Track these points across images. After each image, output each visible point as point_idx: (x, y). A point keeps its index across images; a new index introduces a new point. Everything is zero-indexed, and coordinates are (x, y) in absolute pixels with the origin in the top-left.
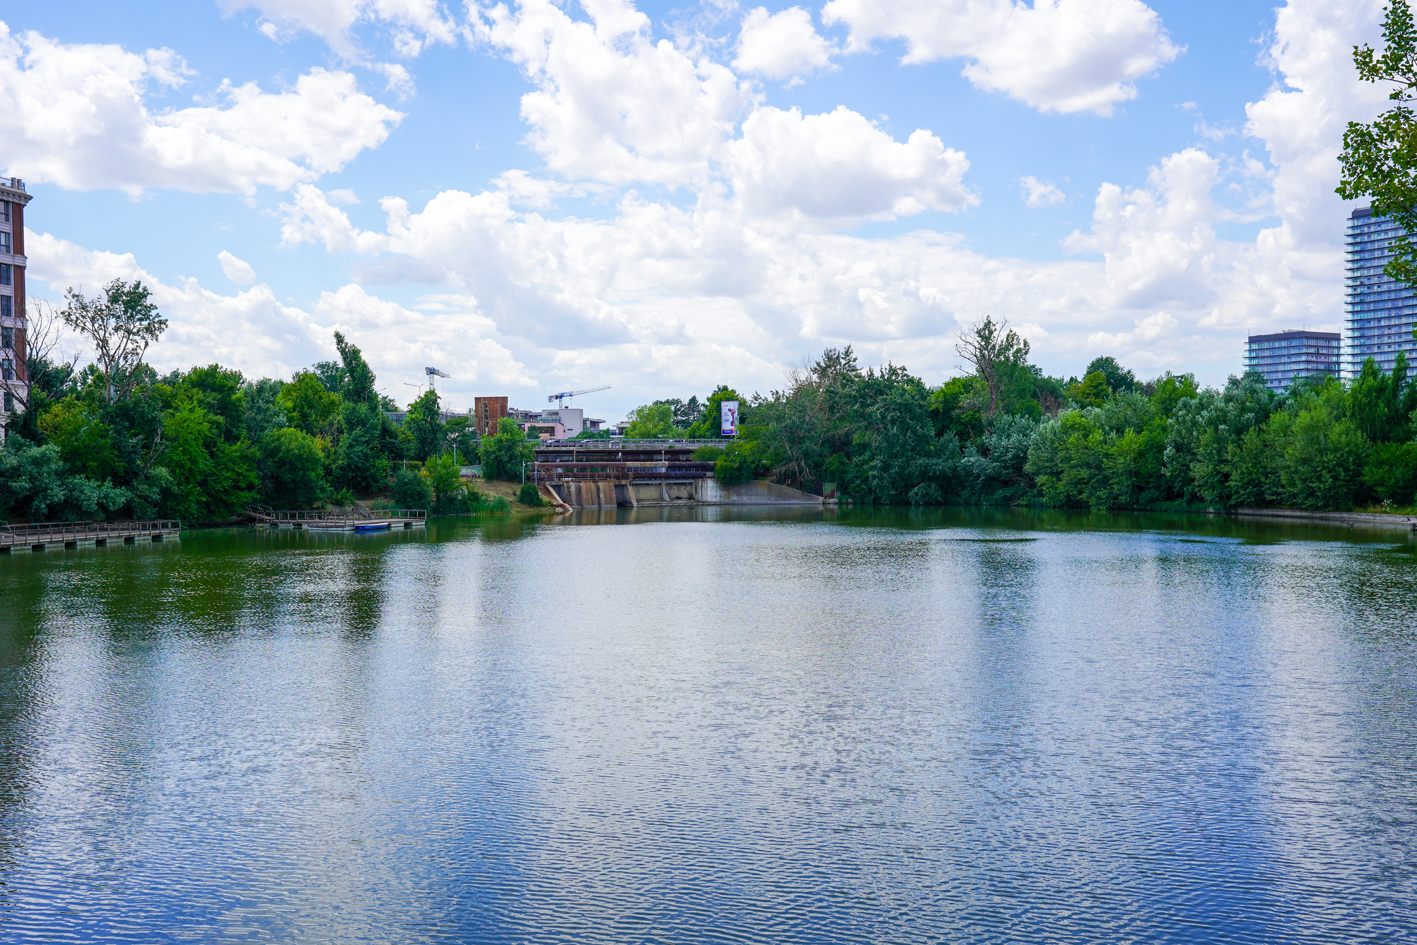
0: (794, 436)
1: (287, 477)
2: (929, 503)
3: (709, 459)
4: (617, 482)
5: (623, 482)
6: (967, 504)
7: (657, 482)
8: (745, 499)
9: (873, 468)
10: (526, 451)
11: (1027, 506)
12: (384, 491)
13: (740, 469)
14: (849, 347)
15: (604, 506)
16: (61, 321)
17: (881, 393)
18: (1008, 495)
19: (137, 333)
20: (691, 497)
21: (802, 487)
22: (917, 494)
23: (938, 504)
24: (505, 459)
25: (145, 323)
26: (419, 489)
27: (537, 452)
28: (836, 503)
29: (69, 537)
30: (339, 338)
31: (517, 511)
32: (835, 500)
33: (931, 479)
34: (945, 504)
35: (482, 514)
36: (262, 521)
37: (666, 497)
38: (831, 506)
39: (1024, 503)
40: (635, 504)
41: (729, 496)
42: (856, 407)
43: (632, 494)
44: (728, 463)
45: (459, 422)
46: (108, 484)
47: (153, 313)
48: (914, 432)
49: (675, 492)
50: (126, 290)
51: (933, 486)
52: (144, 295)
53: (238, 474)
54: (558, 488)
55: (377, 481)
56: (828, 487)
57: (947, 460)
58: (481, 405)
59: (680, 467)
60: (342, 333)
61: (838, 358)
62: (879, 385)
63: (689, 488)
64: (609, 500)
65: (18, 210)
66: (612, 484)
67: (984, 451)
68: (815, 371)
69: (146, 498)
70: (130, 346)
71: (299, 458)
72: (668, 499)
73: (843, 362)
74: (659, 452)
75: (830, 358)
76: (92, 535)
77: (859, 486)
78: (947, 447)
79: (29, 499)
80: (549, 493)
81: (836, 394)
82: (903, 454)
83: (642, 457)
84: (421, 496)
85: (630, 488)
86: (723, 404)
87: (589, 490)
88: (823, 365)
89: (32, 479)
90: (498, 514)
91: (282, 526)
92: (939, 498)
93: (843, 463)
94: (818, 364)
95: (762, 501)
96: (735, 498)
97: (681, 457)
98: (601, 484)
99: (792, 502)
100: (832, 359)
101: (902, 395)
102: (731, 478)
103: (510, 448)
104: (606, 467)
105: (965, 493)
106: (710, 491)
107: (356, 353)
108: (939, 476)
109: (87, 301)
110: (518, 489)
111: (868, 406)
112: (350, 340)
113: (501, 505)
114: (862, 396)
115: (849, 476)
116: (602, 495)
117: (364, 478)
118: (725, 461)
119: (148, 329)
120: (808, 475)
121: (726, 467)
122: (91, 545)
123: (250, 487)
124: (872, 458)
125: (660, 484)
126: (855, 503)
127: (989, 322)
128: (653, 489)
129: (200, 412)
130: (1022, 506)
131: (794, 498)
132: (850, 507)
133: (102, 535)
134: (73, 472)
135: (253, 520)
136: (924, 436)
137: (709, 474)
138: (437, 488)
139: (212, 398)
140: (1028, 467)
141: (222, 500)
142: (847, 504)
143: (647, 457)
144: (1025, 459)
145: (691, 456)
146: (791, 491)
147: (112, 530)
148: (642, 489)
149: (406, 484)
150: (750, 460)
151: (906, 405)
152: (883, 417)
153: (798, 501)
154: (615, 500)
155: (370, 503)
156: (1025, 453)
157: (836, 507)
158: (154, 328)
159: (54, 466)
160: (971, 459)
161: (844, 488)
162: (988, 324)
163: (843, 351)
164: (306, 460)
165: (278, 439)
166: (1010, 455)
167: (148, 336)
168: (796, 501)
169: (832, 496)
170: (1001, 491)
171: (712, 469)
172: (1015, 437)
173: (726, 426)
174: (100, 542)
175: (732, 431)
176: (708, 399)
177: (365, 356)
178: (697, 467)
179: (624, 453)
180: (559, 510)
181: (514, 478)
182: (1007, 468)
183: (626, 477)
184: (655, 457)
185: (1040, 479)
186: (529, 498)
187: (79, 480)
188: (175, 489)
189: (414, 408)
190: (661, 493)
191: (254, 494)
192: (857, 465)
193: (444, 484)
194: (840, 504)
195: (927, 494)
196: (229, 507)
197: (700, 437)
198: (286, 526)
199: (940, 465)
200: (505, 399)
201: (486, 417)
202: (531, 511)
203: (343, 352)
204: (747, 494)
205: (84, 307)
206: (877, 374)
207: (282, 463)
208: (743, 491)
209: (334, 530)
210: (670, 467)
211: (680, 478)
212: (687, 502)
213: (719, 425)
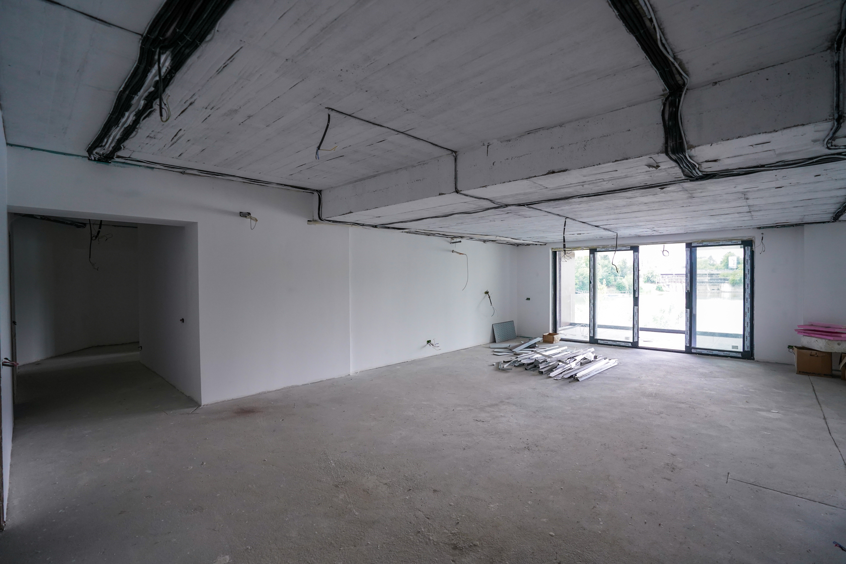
3: (727, 277)
10: (658, 274)
12: (612, 286)
24: (650, 276)
26: (623, 285)
27: (661, 274)
36: (580, 293)
41: (734, 289)
49: (713, 287)
54: (668, 285)
55: (610, 283)
59: (714, 279)
63: (718, 286)
72: (710, 290)
74: (706, 274)
80: (665, 287)
84: (624, 287)
97: (713, 276)
102: (735, 283)
103: (652, 273)
106: (726, 287)
110: (655, 286)
113: (650, 291)
118: (734, 277)
123: (577, 284)
125: (706, 285)
128: (703, 286)
135: (577, 293)
137: (726, 281)
145: (719, 276)
149: (620, 284)
155: (609, 289)
171: (728, 280)
173: (731, 265)
178: (721, 279)
181: (653, 282)
186: (659, 289)
190: (707, 288)
210: (710, 279)
211: (716, 283)
212: (717, 291)
213: (728, 265)
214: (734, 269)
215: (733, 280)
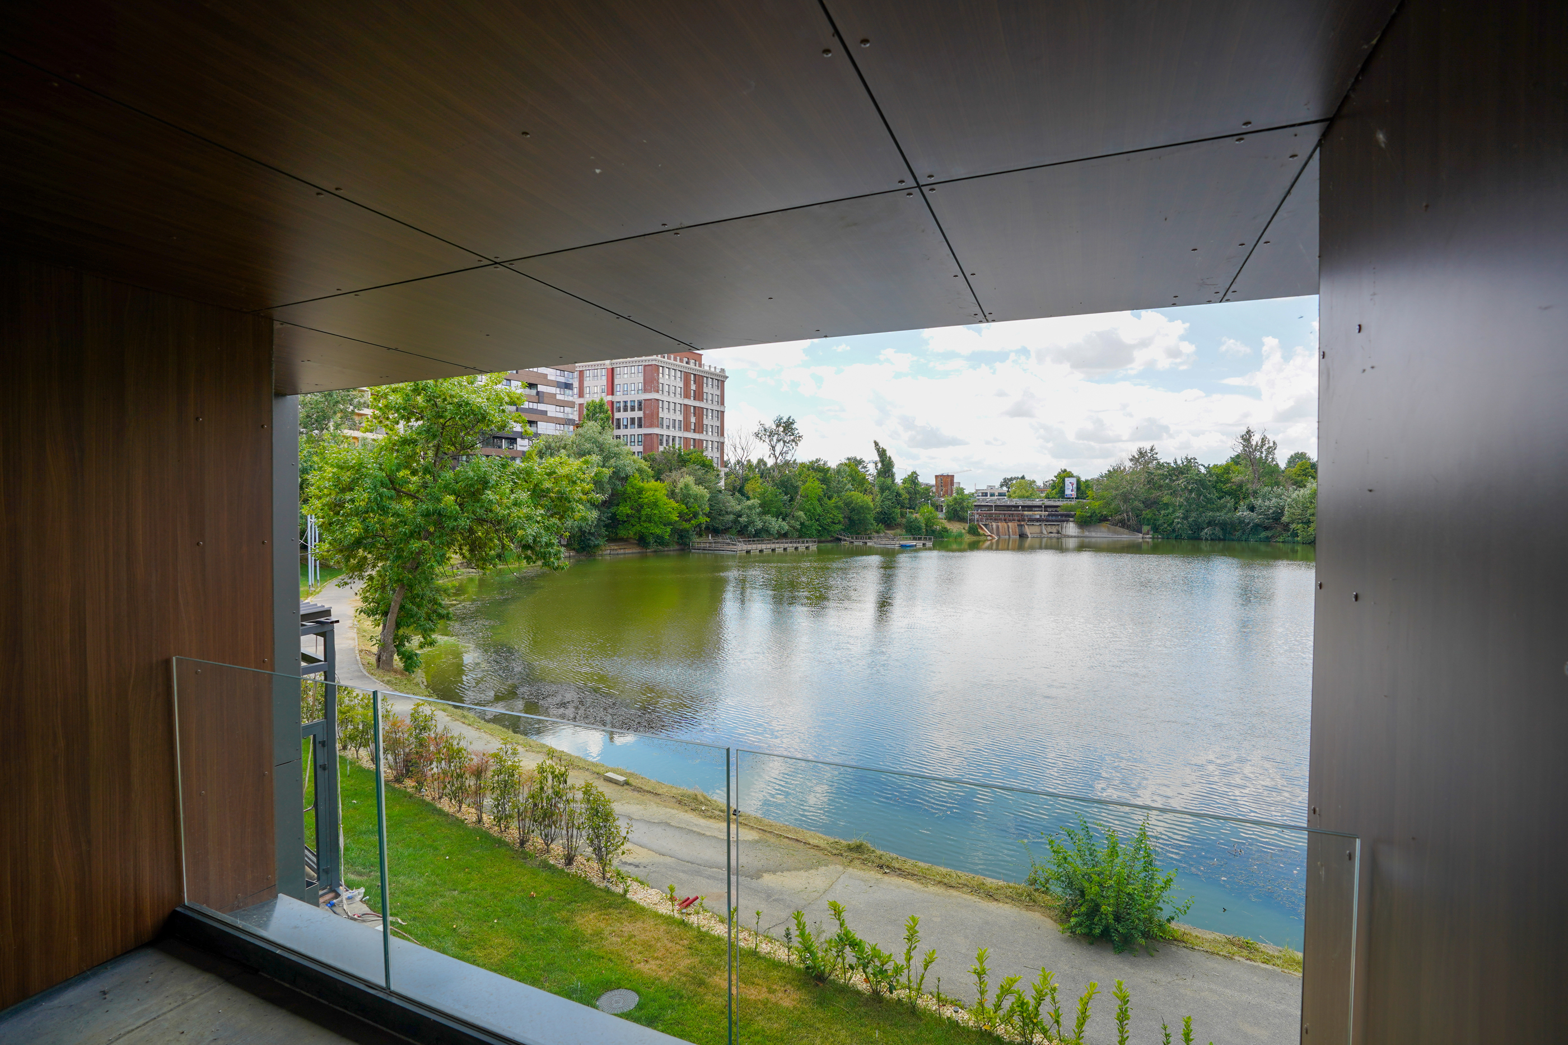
0: (1125, 498)
1: (856, 517)
2: (1214, 539)
3: (1070, 511)
4: (1019, 523)
5: (1022, 523)
6: (1239, 540)
7: (1038, 524)
8: (1093, 534)
9: (1178, 517)
10: (970, 505)
11: (1282, 542)
12: (898, 525)
13: (1090, 517)
14: (1153, 447)
15: (1011, 536)
16: (754, 437)
17: (1183, 473)
18: (1270, 535)
19: (788, 443)
20: (1058, 533)
21: (1128, 527)
22: (1206, 534)
23: (1220, 539)
24: (959, 509)
25: (792, 437)
26: (918, 525)
27: (975, 506)
28: (1151, 538)
29: (773, 546)
30: (876, 444)
31: (968, 538)
32: (1150, 536)
33: (1216, 525)
34: (1224, 540)
35: (951, 540)
36: (845, 540)
37: (1045, 532)
38: (1147, 540)
39: (1281, 540)
40: (1029, 536)
41: (1083, 532)
42: (1167, 481)
43: (1028, 530)
44: (1083, 513)
45: (928, 488)
46: (780, 520)
47: (796, 432)
48: (1205, 497)
49: (1049, 529)
50: (785, 420)
51: (1217, 529)
52: (792, 423)
53: (834, 516)
54: (985, 525)
55: (895, 521)
56: (1145, 528)
57: (1226, 514)
58: (939, 479)
59: (1053, 515)
60: (877, 441)
61: (1146, 452)
62: (1181, 468)
63: (1057, 527)
64: (1014, 534)
65: (723, 382)
66: (1016, 524)
67: (1252, 509)
68: (1131, 460)
69: (794, 527)
70: (785, 449)
71: (862, 507)
72: (1046, 533)
73: (1149, 455)
74: (1040, 507)
75: (1141, 453)
76: (782, 546)
77: (1166, 528)
78: (1226, 506)
79: (746, 526)
80: (982, 528)
81: (1152, 474)
82: (1197, 510)
83: (1026, 509)
84: (920, 529)
85: (1026, 527)
86: (1066, 479)
87: (1003, 527)
88: (1137, 457)
89: (748, 516)
90: (959, 540)
91: (868, 544)
92: (1221, 536)
93: (1155, 515)
94: (1134, 457)
95: (1104, 536)
96: (1087, 534)
97: (1051, 509)
98: (1010, 524)
99: (1123, 536)
100: (1142, 454)
101: (1197, 474)
102: (1085, 522)
103: (959, 503)
104: (1012, 514)
105: (1238, 534)
106: (1071, 529)
107: (884, 451)
108: (1221, 524)
109: (767, 427)
110: (967, 526)
111: (1174, 481)
112: (881, 445)
113: (960, 535)
114: (1170, 475)
115: (1160, 522)
116: (1010, 530)
117: (888, 518)
119: (793, 441)
120: (1133, 522)
121: (1083, 515)
122: (781, 550)
123: (839, 522)
124: (1174, 512)
125: (1042, 525)
126: (1163, 538)
127: (1249, 431)
128: (1037, 527)
129: (817, 483)
130: (1279, 542)
131: (1124, 534)
132: (1160, 540)
133: (786, 545)
134: (764, 513)
135: (840, 540)
136: (1211, 499)
137: (1071, 519)
138: (926, 525)
139: (820, 475)
140: (1285, 519)
141: (825, 529)
142: (1158, 538)
143: (1029, 509)
144: (1282, 514)
145: (1058, 509)
146: (1122, 530)
147: (777, 543)
148: (1030, 527)
149: (911, 522)
150: (1097, 512)
151: (1200, 480)
152: (1186, 488)
153: (1126, 537)
154: (1018, 533)
155: (892, 532)
156: (1283, 509)
157: (1150, 540)
158: (797, 440)
159: (758, 510)
160: (1245, 513)
161: (1156, 529)
162: (1249, 432)
163: (1150, 448)
164: (863, 509)
165: (851, 497)
166: (1271, 511)
167: (794, 444)
168: (1125, 536)
169: (1148, 534)
170: (1264, 533)
171: (1072, 517)
172: (1274, 500)
173: (1068, 492)
174: (785, 549)
175: (1072, 495)
176: (1055, 477)
177: (888, 454)
178: (1060, 515)
179: (1022, 506)
180: (989, 538)
181: (962, 520)
182: (1269, 519)
183: (1024, 520)
184: (1034, 509)
185: (1293, 526)
186: (973, 531)
187: (768, 517)
188: (807, 523)
189: (905, 481)
190: (1041, 529)
191: (840, 527)
192: (1164, 516)
193: (929, 522)
194: (1153, 538)
195: (1213, 533)
196: (829, 532)
197: (1052, 498)
198: (858, 543)
199: (1222, 516)
200: (953, 476)
201: (942, 486)
202: (974, 538)
203: (878, 451)
204: (1095, 532)
205: (765, 430)
206: (1179, 462)
207: (853, 510)
208: (1092, 529)
209: (889, 546)
210: (1049, 515)
211: (1053, 521)
212: (1056, 535)
213: (1064, 492)
214: (1073, 498)
215: (1082, 517)
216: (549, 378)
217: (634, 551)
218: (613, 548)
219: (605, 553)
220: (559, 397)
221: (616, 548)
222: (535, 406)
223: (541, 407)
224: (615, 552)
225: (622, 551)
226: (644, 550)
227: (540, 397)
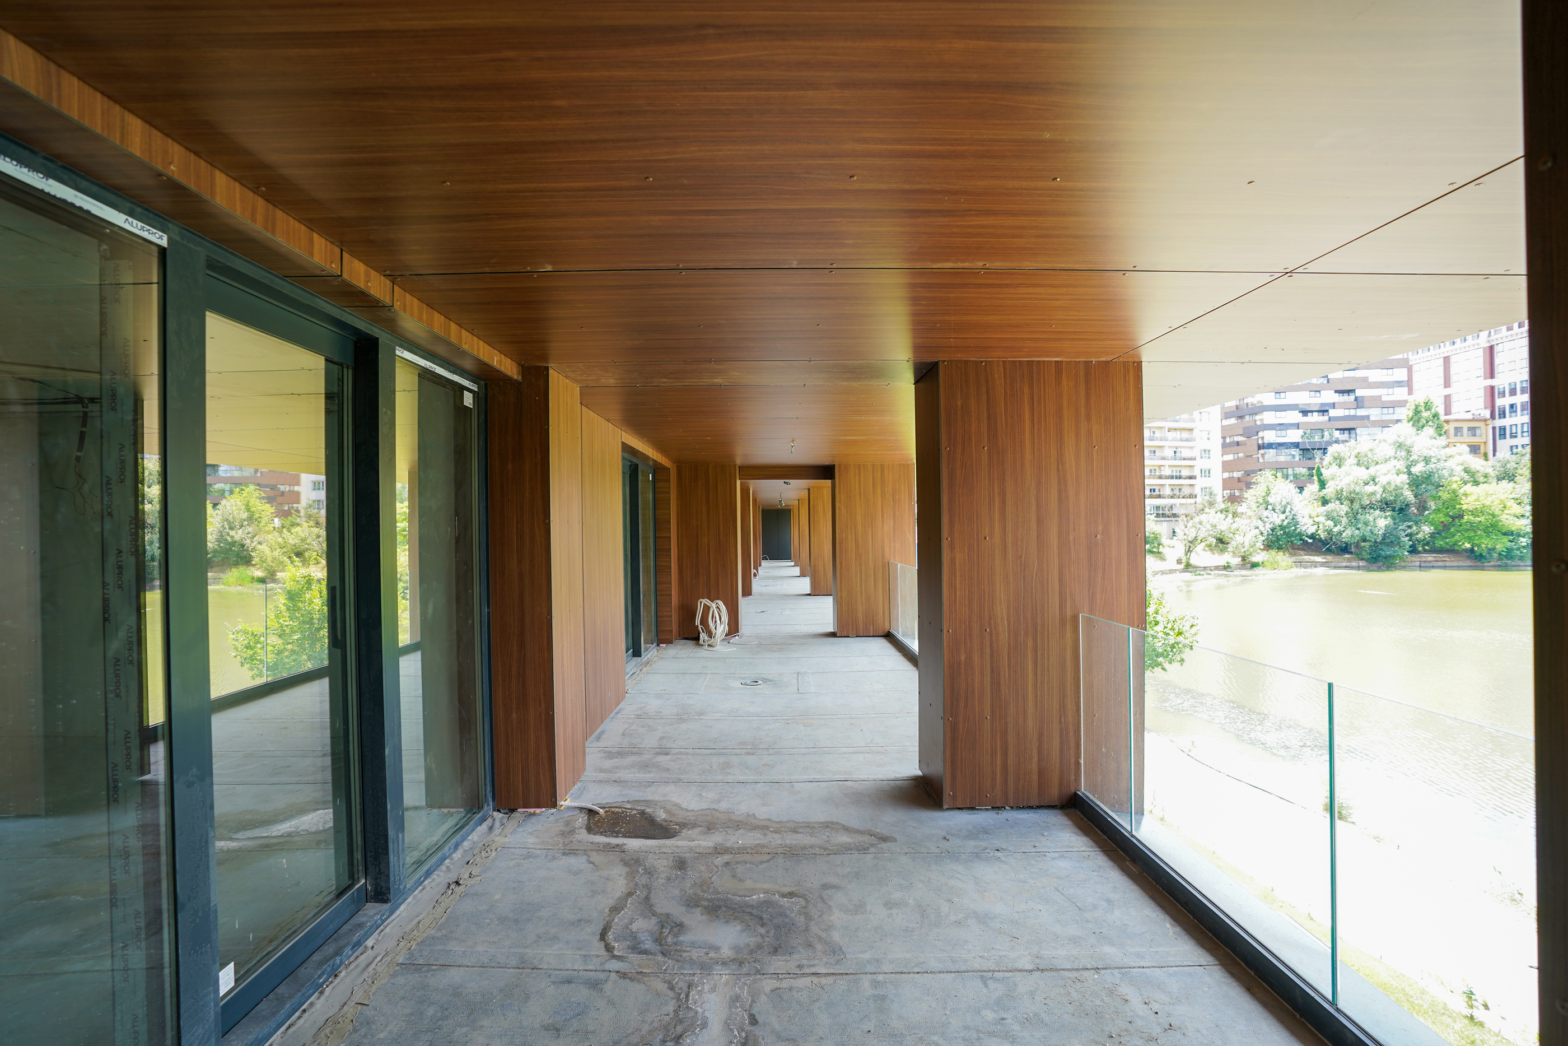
216: (1370, 380)
217: (1461, 564)
218: (1424, 559)
219: (1413, 564)
220: (1384, 398)
221: (1430, 559)
222: (1352, 412)
223: (1361, 412)
224: (1427, 564)
225: (1440, 564)
226: (1479, 564)
227: (1359, 402)
